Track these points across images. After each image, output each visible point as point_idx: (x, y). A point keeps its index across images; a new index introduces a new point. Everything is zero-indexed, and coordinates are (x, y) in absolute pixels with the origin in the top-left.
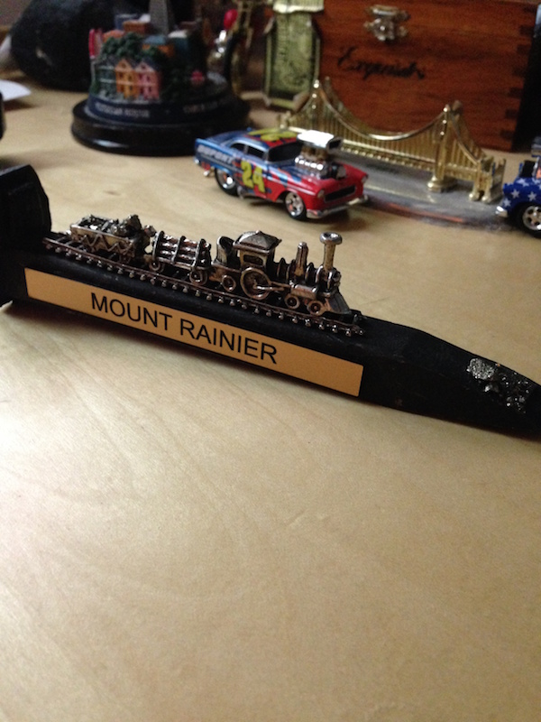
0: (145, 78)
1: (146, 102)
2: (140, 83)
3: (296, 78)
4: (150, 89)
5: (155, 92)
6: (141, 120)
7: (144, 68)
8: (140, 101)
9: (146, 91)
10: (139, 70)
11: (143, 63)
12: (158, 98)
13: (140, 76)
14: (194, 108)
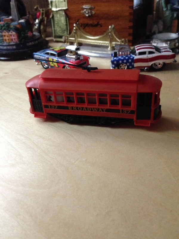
0: (12, 36)
1: (14, 43)
2: (11, 38)
3: (62, 31)
4: (15, 39)
5: (16, 40)
6: (13, 49)
7: (12, 32)
8: (12, 43)
10: (10, 33)
11: (11, 31)
12: (17, 41)
13: (11, 35)
14: (30, 44)
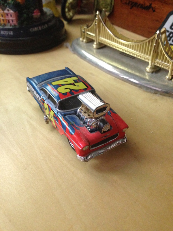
0: (9, 15)
1: (11, 27)
5: (15, 22)
6: (9, 36)
7: (8, 10)
8: (8, 27)
9: (11, 22)
14: (36, 29)
